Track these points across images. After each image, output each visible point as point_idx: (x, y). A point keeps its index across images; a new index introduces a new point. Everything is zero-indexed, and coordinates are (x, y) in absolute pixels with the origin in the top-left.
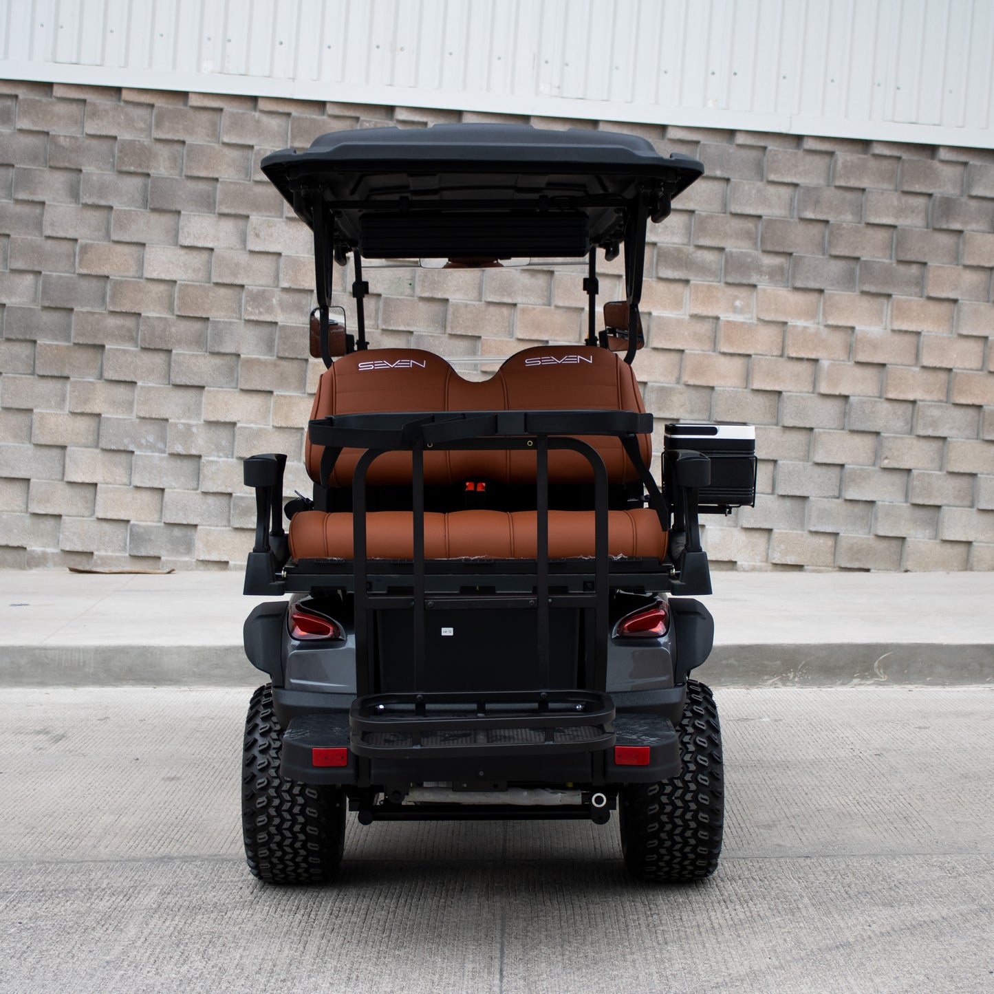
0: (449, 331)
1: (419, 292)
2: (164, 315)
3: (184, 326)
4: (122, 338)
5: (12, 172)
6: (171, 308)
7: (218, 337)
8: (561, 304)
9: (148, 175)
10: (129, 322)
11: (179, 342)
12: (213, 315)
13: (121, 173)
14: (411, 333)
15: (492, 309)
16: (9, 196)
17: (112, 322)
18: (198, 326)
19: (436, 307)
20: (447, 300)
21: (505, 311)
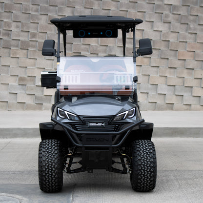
0: (170, 48)
1: (162, 39)
2: (96, 45)
3: (101, 47)
4: (85, 51)
5: (57, 8)
6: (98, 43)
7: (110, 50)
8: (199, 42)
9: (92, 9)
10: (87, 47)
11: (100, 52)
12: (109, 45)
13: (85, 8)
14: (160, 49)
15: (181, 43)
16: (56, 14)
17: (83, 47)
18: (105, 47)
19: (166, 42)
20: (169, 41)
21: (184, 43)
